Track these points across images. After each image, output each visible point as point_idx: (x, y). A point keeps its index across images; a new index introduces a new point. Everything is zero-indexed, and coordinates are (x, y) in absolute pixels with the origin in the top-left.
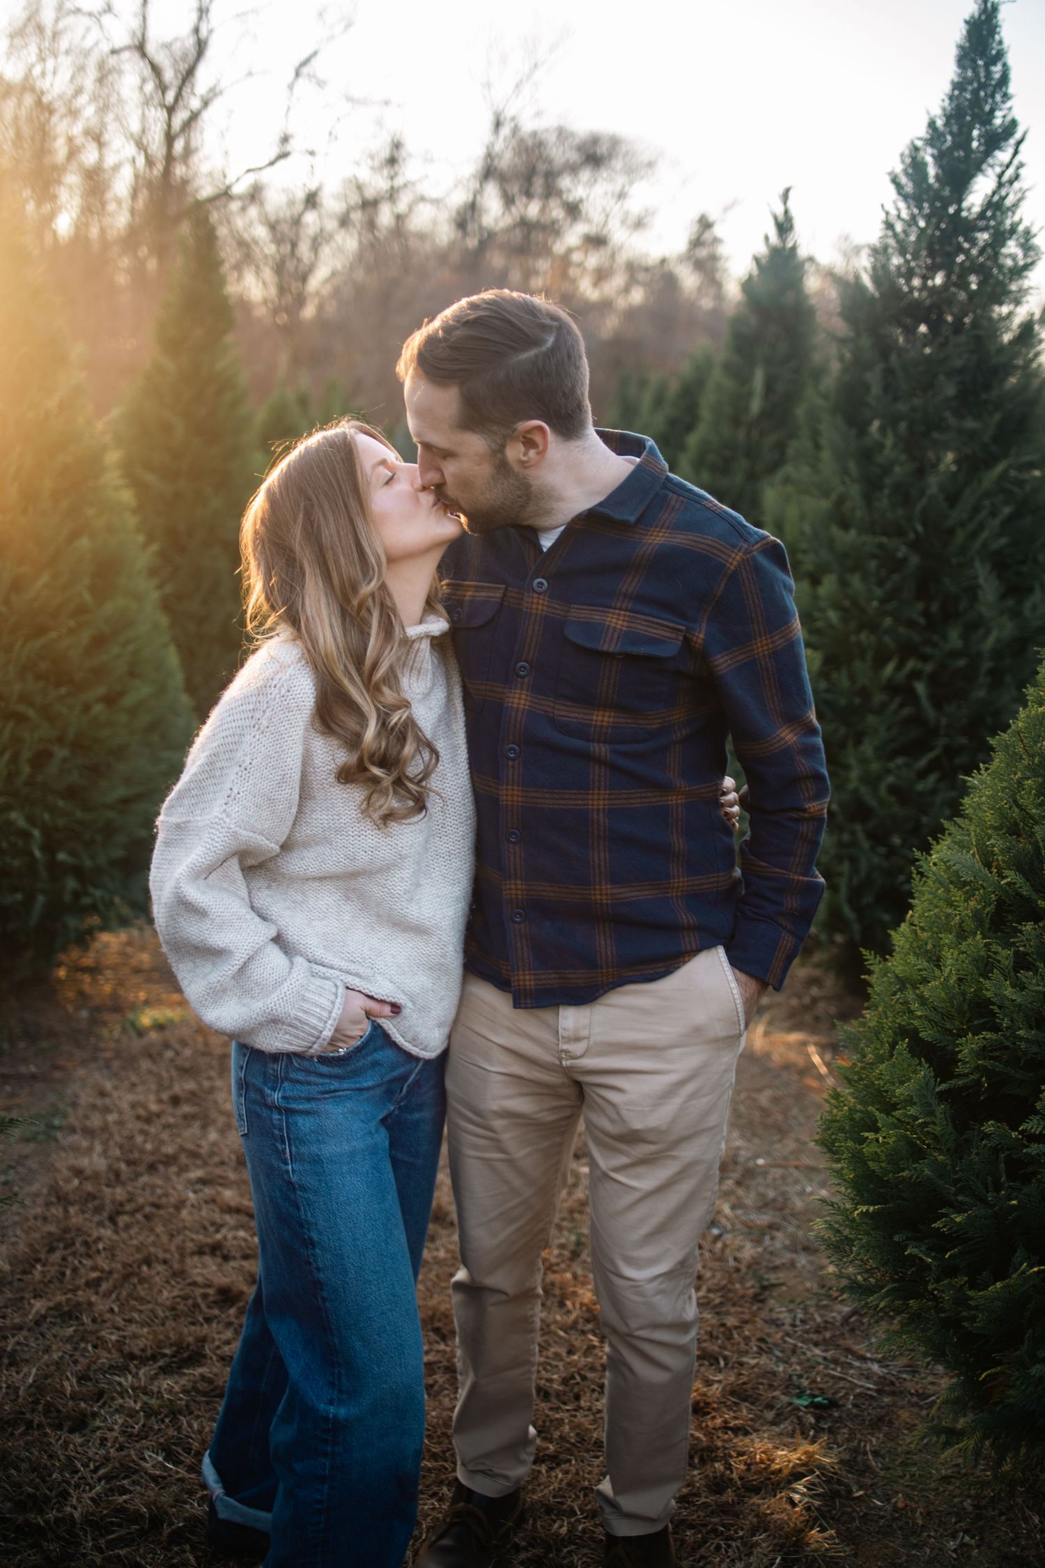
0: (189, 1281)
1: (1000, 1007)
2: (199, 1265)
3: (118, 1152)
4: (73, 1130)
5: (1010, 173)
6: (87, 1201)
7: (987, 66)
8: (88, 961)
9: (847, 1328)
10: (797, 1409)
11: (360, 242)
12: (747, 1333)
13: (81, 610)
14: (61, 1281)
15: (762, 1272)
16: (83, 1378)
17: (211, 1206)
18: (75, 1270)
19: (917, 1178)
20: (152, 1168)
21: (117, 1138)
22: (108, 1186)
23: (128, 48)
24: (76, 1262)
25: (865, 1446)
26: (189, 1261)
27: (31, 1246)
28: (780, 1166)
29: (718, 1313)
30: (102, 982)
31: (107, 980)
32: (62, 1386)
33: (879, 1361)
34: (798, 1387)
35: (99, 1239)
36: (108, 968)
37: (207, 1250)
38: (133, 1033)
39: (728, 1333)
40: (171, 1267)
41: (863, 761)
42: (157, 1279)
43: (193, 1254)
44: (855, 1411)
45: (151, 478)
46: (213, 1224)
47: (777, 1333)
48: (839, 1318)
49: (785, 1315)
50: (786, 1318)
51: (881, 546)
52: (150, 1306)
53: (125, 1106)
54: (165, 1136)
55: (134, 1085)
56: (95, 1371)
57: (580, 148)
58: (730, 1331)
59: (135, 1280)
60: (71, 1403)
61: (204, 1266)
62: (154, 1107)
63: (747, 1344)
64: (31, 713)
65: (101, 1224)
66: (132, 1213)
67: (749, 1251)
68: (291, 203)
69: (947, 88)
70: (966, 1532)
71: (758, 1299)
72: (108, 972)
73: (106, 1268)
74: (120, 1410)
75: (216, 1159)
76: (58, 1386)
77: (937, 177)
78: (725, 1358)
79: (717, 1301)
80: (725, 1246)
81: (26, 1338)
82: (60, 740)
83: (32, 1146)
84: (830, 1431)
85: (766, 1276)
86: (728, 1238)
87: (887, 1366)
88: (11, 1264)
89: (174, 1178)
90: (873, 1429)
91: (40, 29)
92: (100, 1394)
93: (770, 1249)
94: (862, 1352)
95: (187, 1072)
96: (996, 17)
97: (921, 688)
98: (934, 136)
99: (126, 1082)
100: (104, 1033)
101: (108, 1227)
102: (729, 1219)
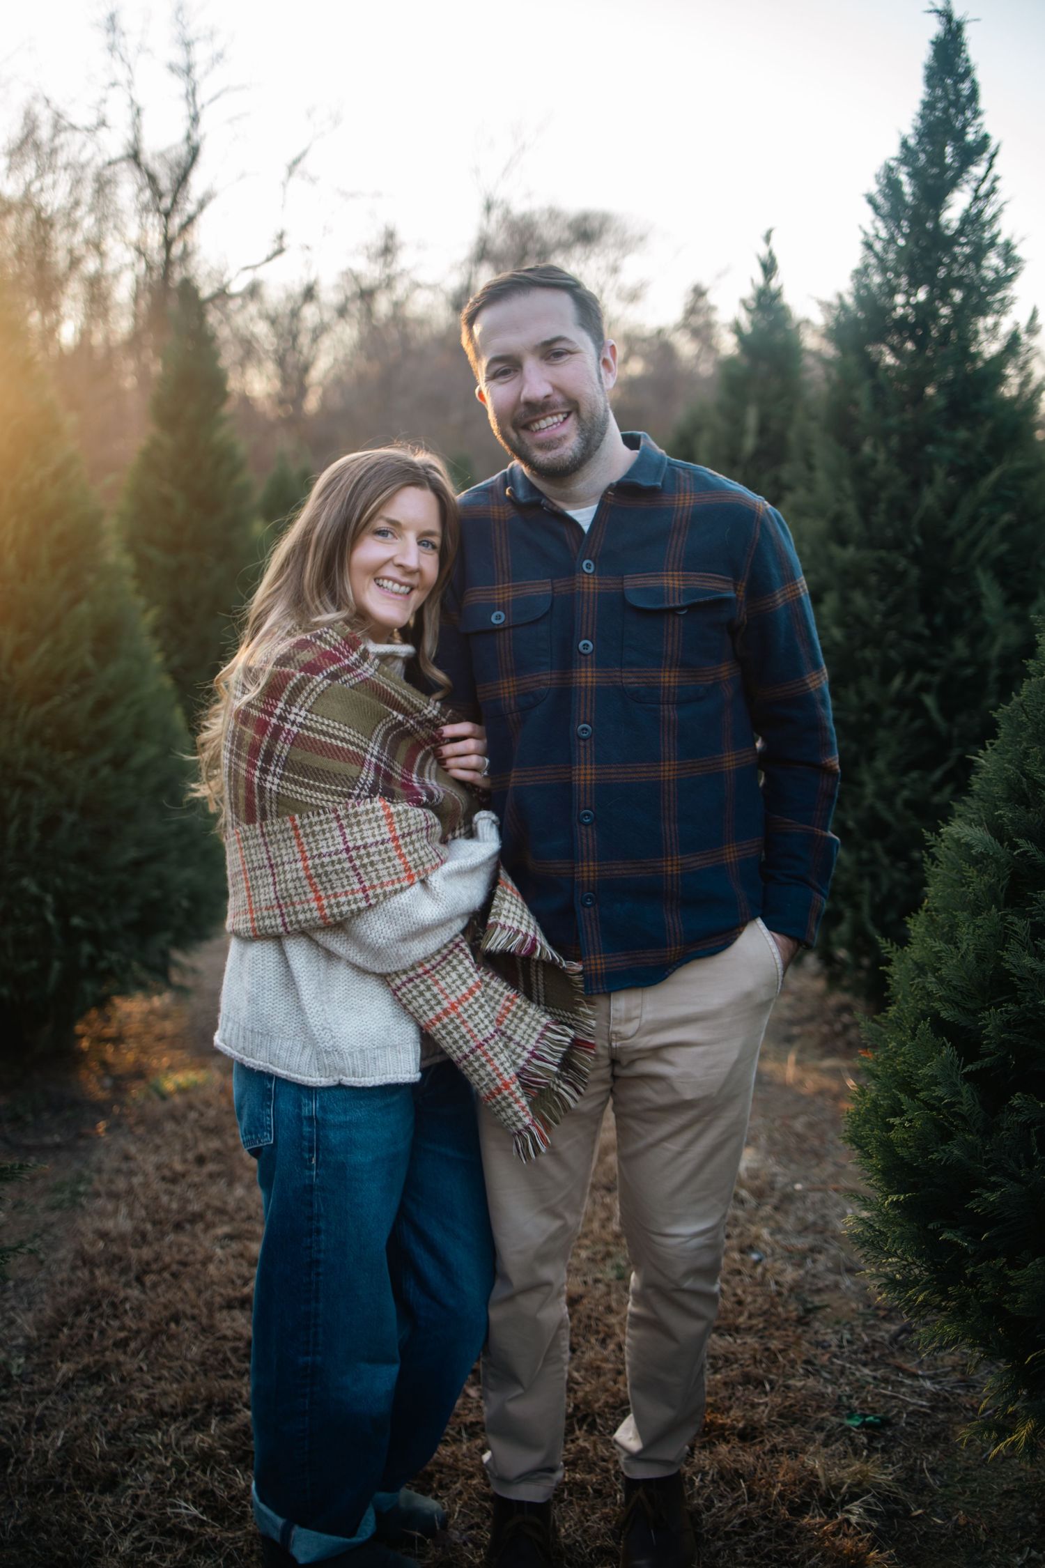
0: (218, 1335)
1: (1020, 979)
2: (228, 1319)
3: (143, 1213)
4: (97, 1195)
5: (985, 187)
6: (113, 1263)
7: (956, 83)
8: (111, 1031)
9: (896, 1347)
10: (849, 1429)
11: (361, 333)
12: (792, 1355)
13: (84, 674)
14: (89, 1344)
15: (804, 1295)
16: (112, 1438)
17: (240, 1260)
18: (102, 1332)
19: (947, 1160)
20: (178, 1227)
21: (143, 1200)
22: (134, 1246)
23: (122, 159)
24: (104, 1324)
25: (922, 1464)
26: (218, 1316)
27: (58, 1311)
28: (819, 1190)
29: (761, 1337)
30: (124, 1051)
31: (130, 1049)
32: (91, 1447)
33: (930, 1378)
34: (849, 1408)
35: (126, 1299)
36: (131, 1036)
37: (236, 1303)
38: (155, 1097)
39: (772, 1356)
40: (201, 1324)
41: (878, 777)
42: (186, 1335)
43: (221, 1308)
44: (909, 1429)
45: (153, 553)
47: (823, 1354)
48: (887, 1336)
49: (832, 1336)
50: (832, 1339)
51: (881, 561)
52: (179, 1363)
53: (150, 1168)
54: (191, 1194)
55: (158, 1147)
56: (125, 1431)
57: (570, 226)
58: (775, 1355)
59: (164, 1338)
60: (100, 1464)
61: (234, 1319)
62: (179, 1167)
63: (793, 1367)
64: (39, 779)
65: (128, 1285)
66: (159, 1272)
67: (790, 1275)
68: (289, 297)
69: (917, 107)
70: (1032, 1546)
71: (802, 1321)
72: (131, 1040)
73: (134, 1327)
74: (150, 1468)
75: (243, 1214)
76: (87, 1447)
77: (913, 194)
78: (771, 1382)
79: (761, 1326)
80: (765, 1270)
81: (54, 1402)
82: (69, 805)
83: (57, 1214)
84: (884, 1450)
85: (809, 1299)
86: (768, 1262)
87: (940, 1382)
88: (38, 1329)
89: (201, 1235)
90: (929, 1446)
91: (37, 146)
92: (131, 1453)
93: (813, 1272)
94: (914, 1370)
95: (211, 1131)
96: (960, 36)
97: (929, 701)
98: (908, 154)
99: (151, 1145)
100: (128, 1100)
101: (135, 1287)
102: (768, 1244)
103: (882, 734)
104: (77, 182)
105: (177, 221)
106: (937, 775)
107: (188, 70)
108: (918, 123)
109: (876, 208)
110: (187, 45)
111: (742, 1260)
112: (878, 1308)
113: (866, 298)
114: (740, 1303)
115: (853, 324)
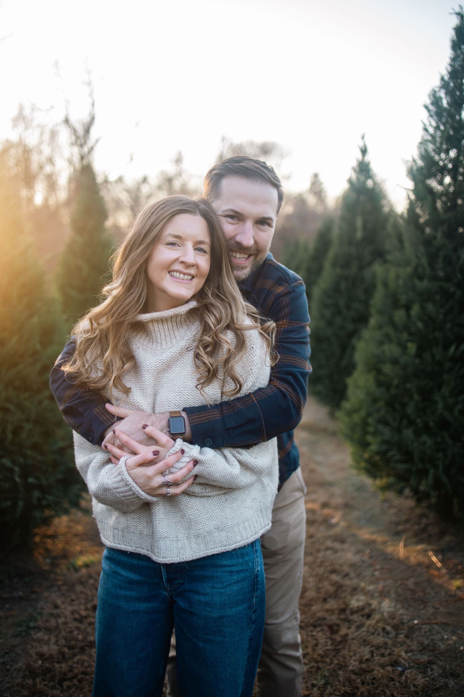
3: (64, 642)
4: (39, 629)
6: (46, 673)
8: (50, 532)
13: (35, 353)
15: (430, 693)
20: (82, 649)
21: (63, 633)
22: (58, 662)
23: (61, 123)
28: (428, 624)
30: (57, 543)
31: (60, 541)
36: (61, 535)
38: (73, 570)
41: (444, 398)
51: (441, 287)
53: (68, 613)
55: (73, 600)
57: (259, 148)
62: (83, 613)
64: (11, 407)
65: (53, 687)
66: (71, 679)
68: (136, 182)
72: (61, 537)
80: (407, 678)
82: (28, 420)
83: (18, 639)
85: (433, 695)
86: (408, 672)
91: (24, 118)
93: (432, 677)
98: (445, 85)
99: (69, 599)
100: (58, 571)
101: (58, 689)
102: (405, 660)
103: (446, 377)
104: (42, 134)
105: (86, 149)
107: (89, 84)
108: (449, 69)
109: (429, 111)
110: (89, 73)
111: (393, 670)
115: (420, 169)
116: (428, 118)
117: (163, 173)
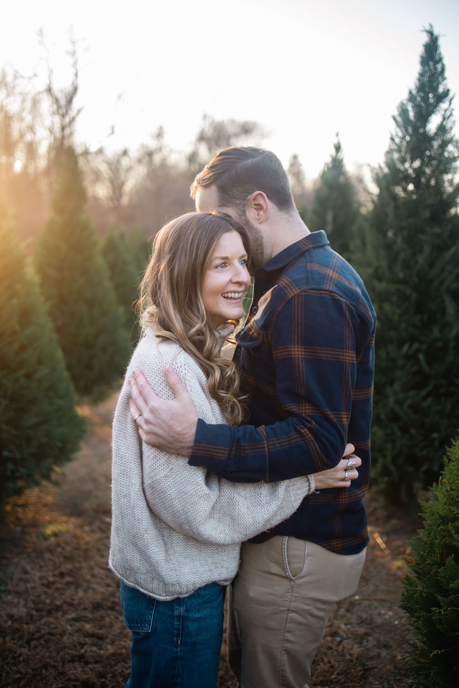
0: (67, 678)
2: (73, 668)
3: (32, 605)
4: (9, 592)
5: (448, 113)
6: (15, 633)
7: (435, 65)
8: (21, 501)
11: (147, 170)
13: (14, 333)
15: (364, 661)
17: (79, 634)
20: (49, 612)
21: (32, 597)
22: (26, 624)
23: (43, 91)
24: (8, 669)
26: (67, 666)
28: (367, 600)
30: (27, 512)
31: (31, 511)
35: (21, 655)
36: (31, 504)
37: (76, 659)
38: (42, 539)
40: (57, 670)
41: (395, 393)
42: (50, 677)
43: (69, 662)
46: (80, 644)
49: (378, 686)
53: (36, 578)
54: (56, 595)
55: (41, 567)
59: (39, 678)
61: (75, 668)
62: (51, 579)
65: (22, 646)
66: (38, 639)
67: (356, 650)
68: (116, 154)
69: (417, 76)
72: (31, 506)
73: (24, 672)
75: (83, 606)
77: (415, 116)
80: (344, 647)
85: (367, 663)
86: (345, 642)
89: (60, 618)
91: (6, 84)
93: (367, 647)
95: (68, 559)
96: (437, 42)
97: (421, 357)
98: (412, 98)
99: (38, 565)
100: (28, 538)
101: (26, 647)
102: (344, 631)
103: (398, 373)
104: (23, 101)
105: (67, 119)
106: (424, 393)
107: (74, 54)
108: (417, 83)
109: (396, 122)
110: (74, 43)
111: (332, 640)
112: (401, 669)
113: (390, 164)
114: (332, 667)
115: (385, 176)
116: (395, 129)
117: (143, 146)
